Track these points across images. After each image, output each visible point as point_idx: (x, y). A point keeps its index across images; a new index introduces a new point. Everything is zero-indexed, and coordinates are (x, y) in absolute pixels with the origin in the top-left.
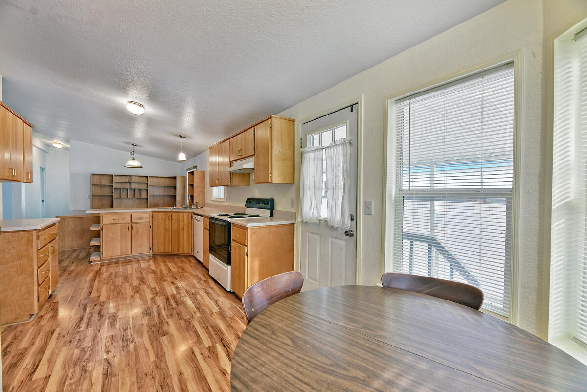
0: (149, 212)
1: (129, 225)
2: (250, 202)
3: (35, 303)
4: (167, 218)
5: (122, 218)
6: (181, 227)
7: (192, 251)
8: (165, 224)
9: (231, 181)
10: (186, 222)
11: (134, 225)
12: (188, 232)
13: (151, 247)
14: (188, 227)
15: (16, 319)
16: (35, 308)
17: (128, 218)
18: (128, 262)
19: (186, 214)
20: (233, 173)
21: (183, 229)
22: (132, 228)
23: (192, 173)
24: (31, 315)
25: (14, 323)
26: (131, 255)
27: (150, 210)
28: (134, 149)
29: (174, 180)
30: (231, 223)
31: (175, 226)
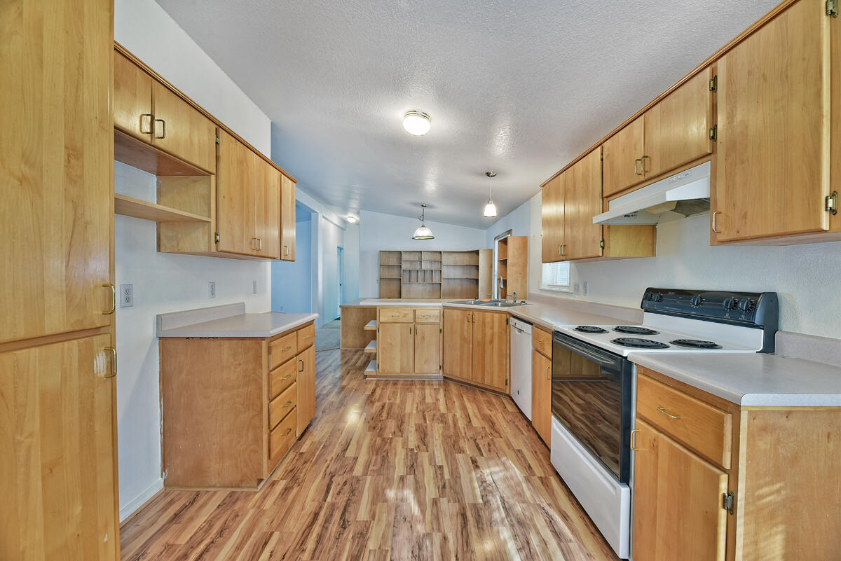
0: (439, 306)
1: (412, 326)
2: (658, 299)
3: (264, 461)
4: (466, 319)
5: (402, 315)
6: (488, 339)
7: (506, 384)
8: (462, 328)
9: (603, 248)
10: (496, 330)
11: (419, 327)
12: (500, 349)
13: (441, 365)
14: (500, 339)
15: (242, 481)
16: (264, 470)
17: (411, 316)
18: (409, 384)
19: (496, 315)
20: (609, 227)
21: (491, 342)
22: (416, 332)
23: (505, 242)
24: (260, 480)
25: (239, 487)
26: (413, 374)
27: (441, 304)
28: (423, 213)
29: (475, 256)
30: (630, 363)
31: (478, 336)
